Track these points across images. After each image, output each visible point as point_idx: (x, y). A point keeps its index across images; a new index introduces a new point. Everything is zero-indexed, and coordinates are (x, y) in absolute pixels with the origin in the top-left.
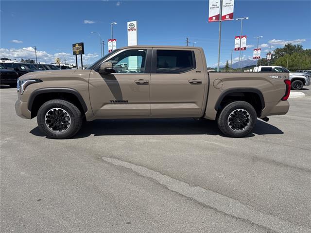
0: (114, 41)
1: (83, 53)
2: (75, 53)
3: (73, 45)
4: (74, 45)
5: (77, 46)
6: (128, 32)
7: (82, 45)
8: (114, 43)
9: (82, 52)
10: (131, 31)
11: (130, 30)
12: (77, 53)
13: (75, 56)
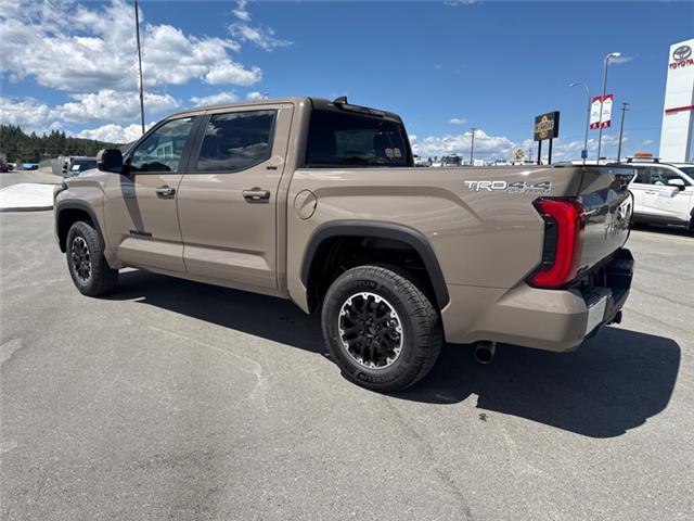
0: (609, 99)
1: (556, 135)
2: (537, 138)
3: (537, 118)
4: (538, 120)
5: (545, 120)
6: (671, 71)
7: (556, 116)
8: (608, 105)
9: (555, 133)
10: (680, 69)
11: (674, 66)
12: (543, 135)
13: (537, 143)
